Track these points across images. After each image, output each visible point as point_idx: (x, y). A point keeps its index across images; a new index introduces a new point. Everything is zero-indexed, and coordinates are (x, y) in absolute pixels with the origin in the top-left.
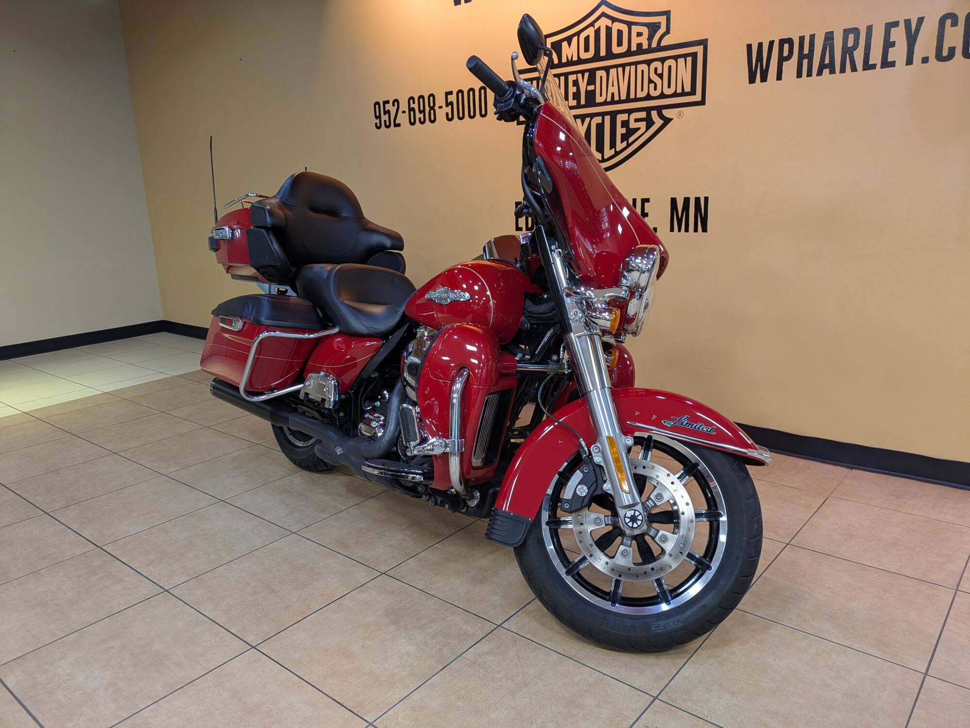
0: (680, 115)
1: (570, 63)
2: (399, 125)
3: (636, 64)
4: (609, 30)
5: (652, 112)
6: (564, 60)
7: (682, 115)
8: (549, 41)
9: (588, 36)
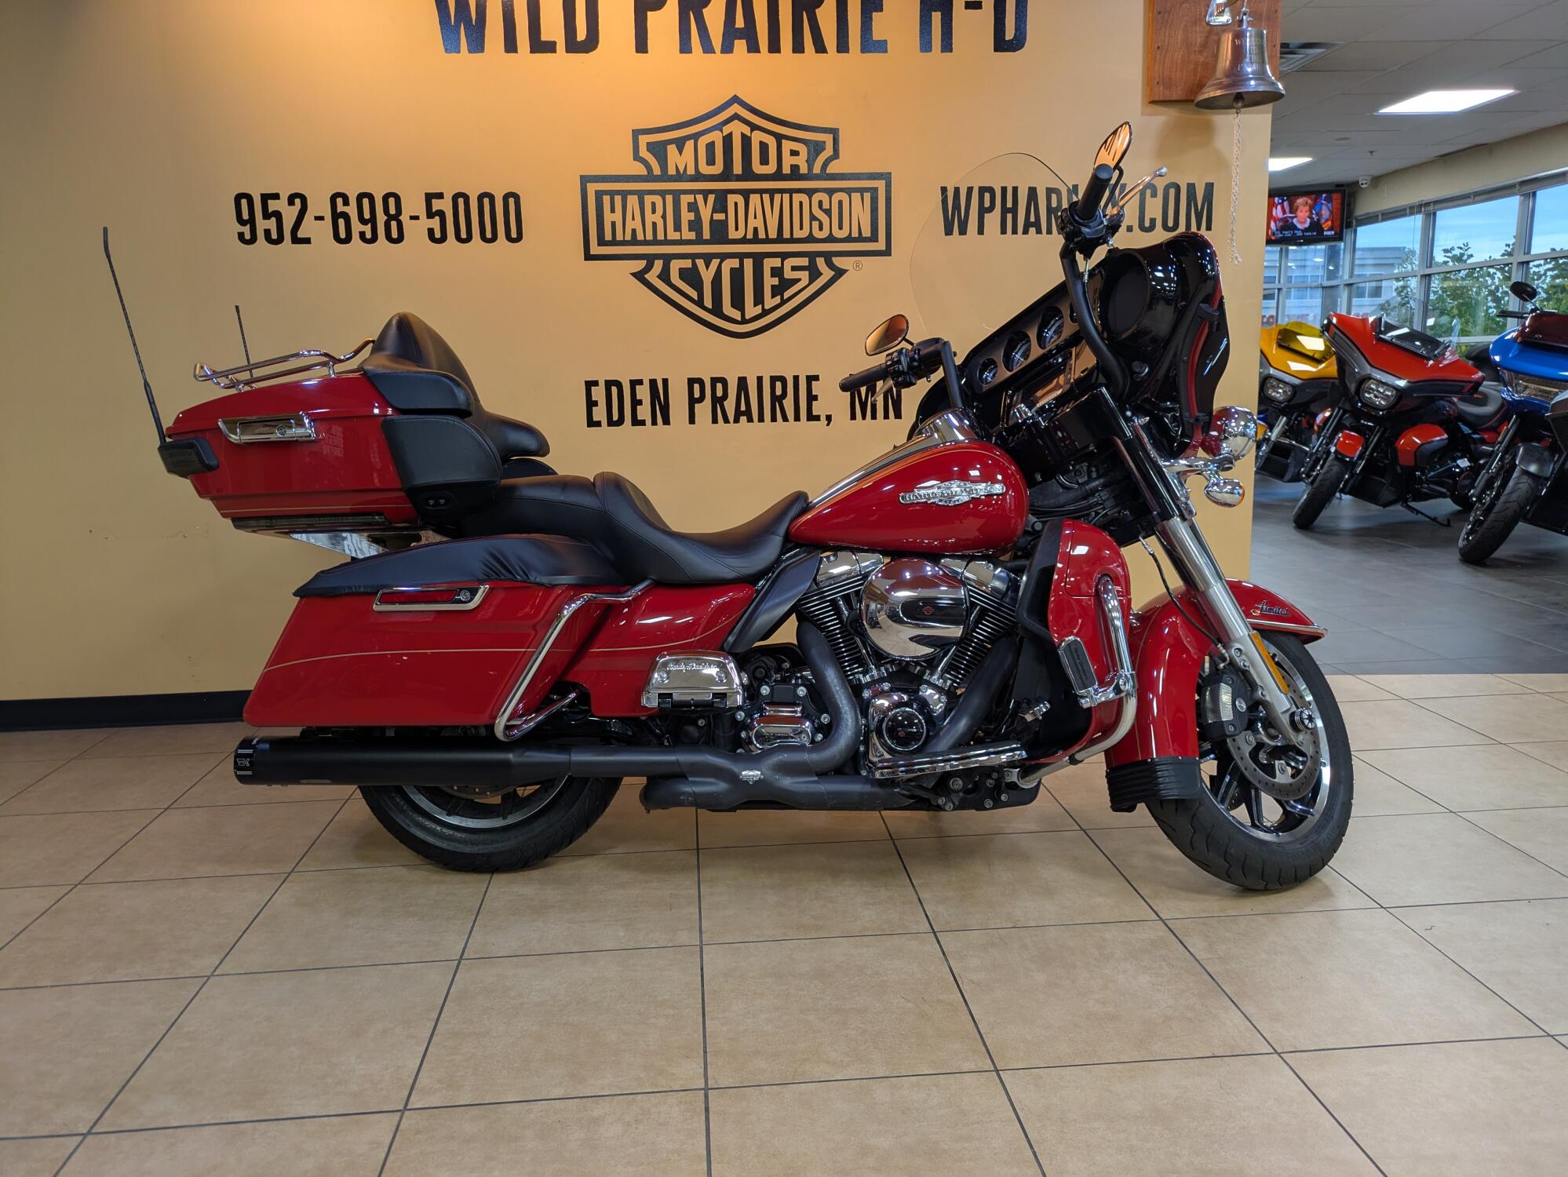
0: (857, 266)
1: (680, 177)
2: (307, 241)
3: (791, 192)
4: (746, 141)
5: (817, 259)
6: (672, 171)
7: (860, 267)
8: (644, 140)
9: (713, 143)
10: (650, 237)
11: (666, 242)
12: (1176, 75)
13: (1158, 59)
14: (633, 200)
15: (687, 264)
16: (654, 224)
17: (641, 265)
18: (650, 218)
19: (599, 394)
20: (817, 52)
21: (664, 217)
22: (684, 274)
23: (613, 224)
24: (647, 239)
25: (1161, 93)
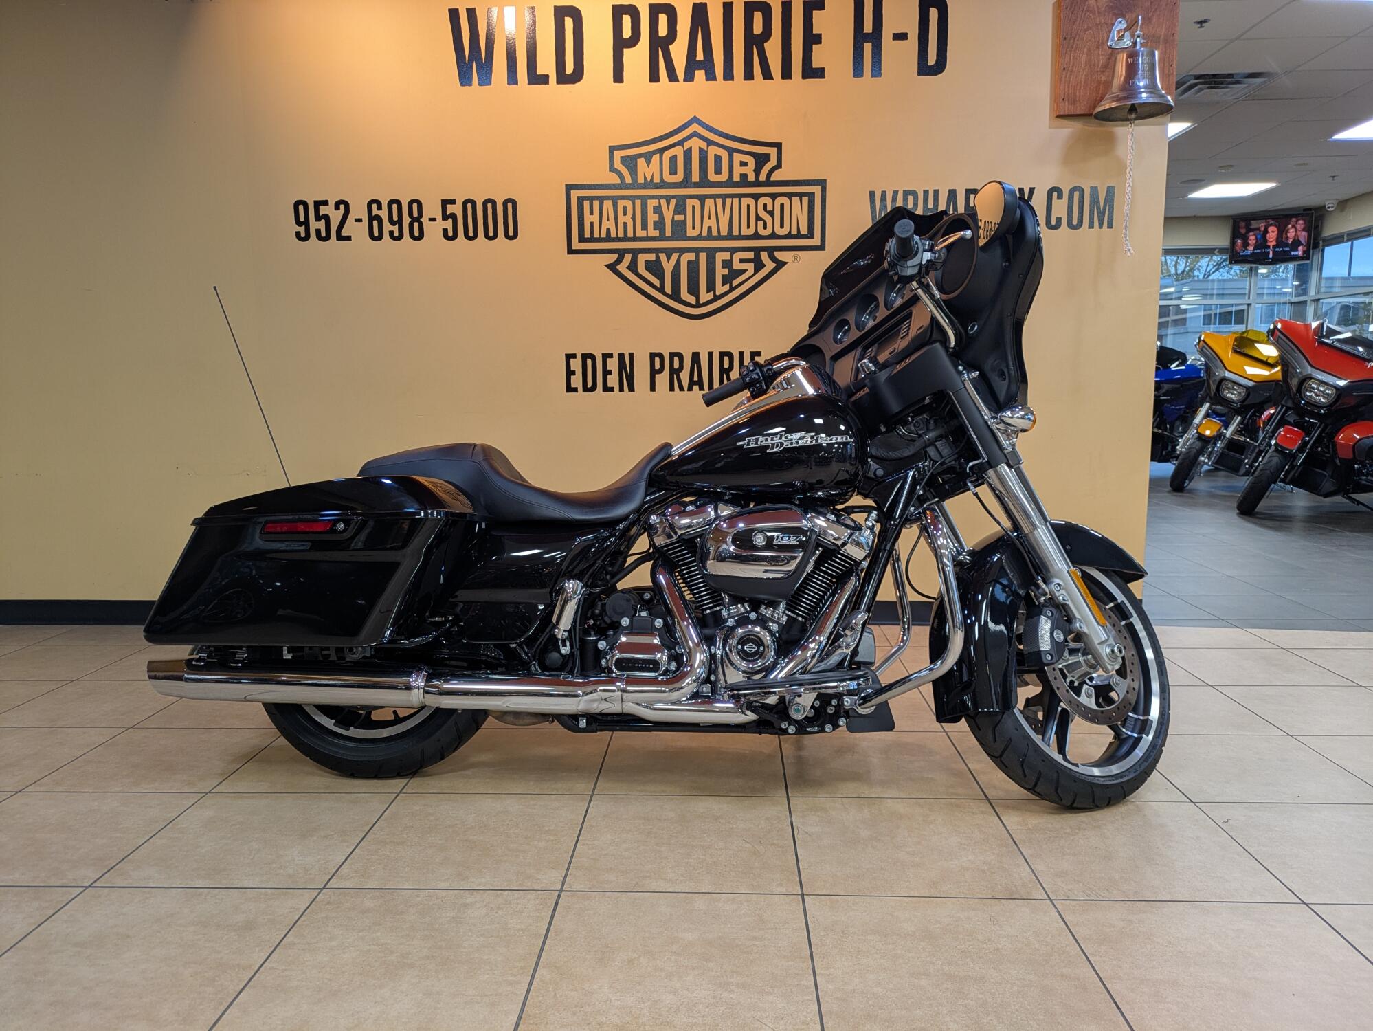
0: (795, 259)
1: (648, 184)
2: (348, 238)
3: (740, 196)
4: (703, 155)
5: (762, 253)
6: (641, 180)
7: (798, 259)
8: (618, 154)
9: (676, 156)
10: (621, 235)
11: (635, 239)
12: (1080, 92)
13: (1063, 79)
14: (608, 204)
15: (652, 257)
16: (625, 224)
17: (613, 258)
18: (622, 219)
19: (576, 364)
20: (764, 79)
21: (633, 218)
22: (649, 266)
23: (592, 224)
24: (619, 236)
25: (1066, 108)
